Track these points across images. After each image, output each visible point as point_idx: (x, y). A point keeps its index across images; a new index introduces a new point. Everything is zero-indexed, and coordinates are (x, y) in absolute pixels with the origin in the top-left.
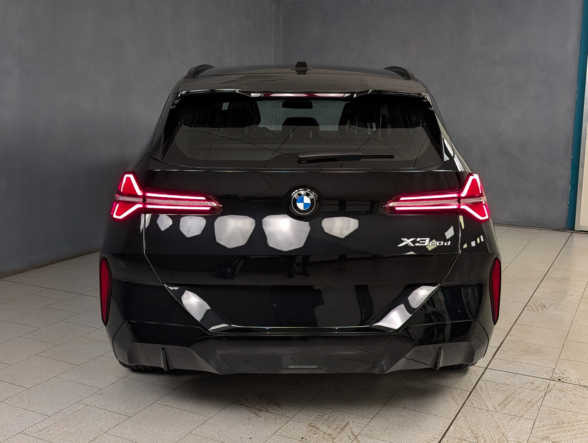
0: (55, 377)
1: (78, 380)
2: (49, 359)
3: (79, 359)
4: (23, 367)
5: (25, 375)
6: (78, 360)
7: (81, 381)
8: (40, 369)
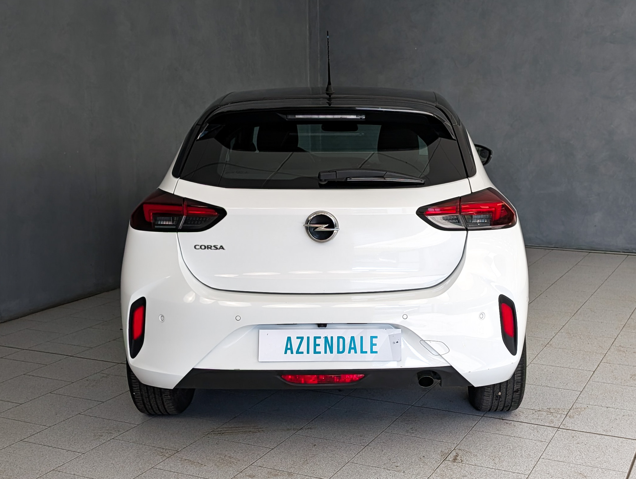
0: (53, 470)
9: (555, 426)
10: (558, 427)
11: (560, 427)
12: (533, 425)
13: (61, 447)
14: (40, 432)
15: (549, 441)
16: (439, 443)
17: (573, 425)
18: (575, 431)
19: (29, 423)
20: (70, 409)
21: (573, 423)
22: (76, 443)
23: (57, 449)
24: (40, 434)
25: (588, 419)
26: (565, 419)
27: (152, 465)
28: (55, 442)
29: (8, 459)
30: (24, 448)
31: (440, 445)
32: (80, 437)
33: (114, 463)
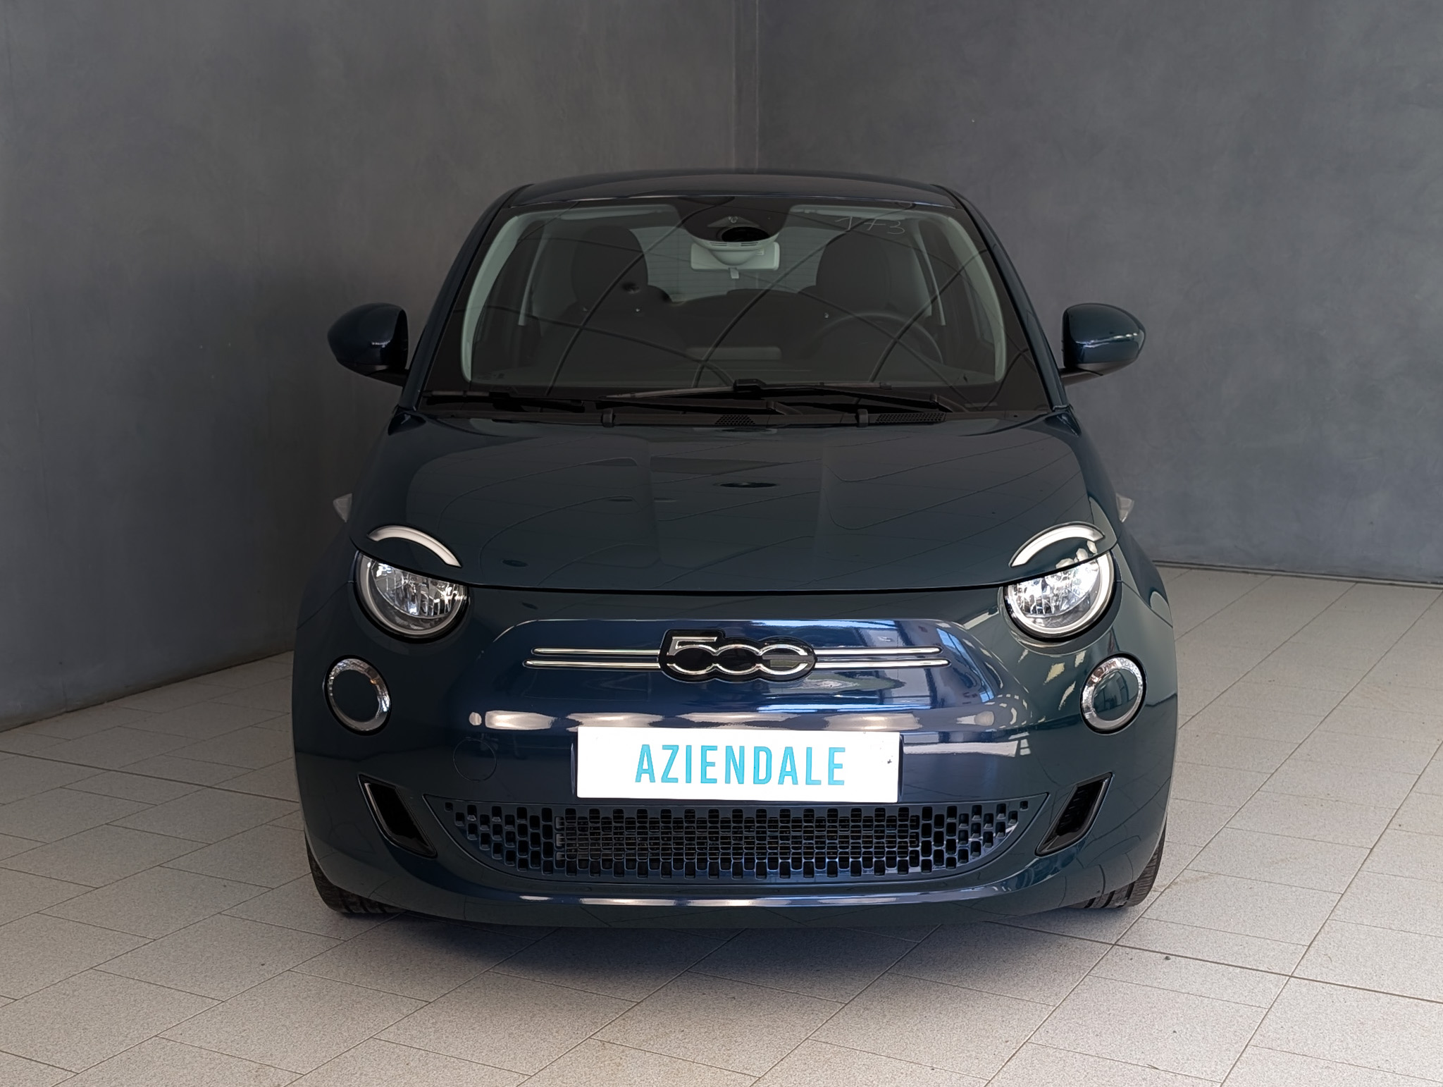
0: (156, 1036)
1: (225, 1047)
2: (131, 982)
3: (222, 983)
4: (55, 1007)
5: (62, 1031)
6: (221, 985)
7: (237, 1050)
8: (108, 1014)
9: (1283, 973)
10: (1290, 974)
11: (1295, 975)
12: (1231, 968)
13: (176, 984)
14: (133, 950)
15: (1270, 1006)
16: (1014, 1002)
17: (1324, 969)
18: (1328, 985)
19: (110, 931)
20: (199, 901)
21: (1325, 966)
22: (207, 978)
23: (167, 989)
24: (132, 956)
25: (1360, 956)
26: (1306, 956)
27: (372, 1031)
28: (164, 974)
29: (62, 1009)
30: (97, 985)
31: (1016, 1007)
32: (217, 965)
33: (288, 1023)
